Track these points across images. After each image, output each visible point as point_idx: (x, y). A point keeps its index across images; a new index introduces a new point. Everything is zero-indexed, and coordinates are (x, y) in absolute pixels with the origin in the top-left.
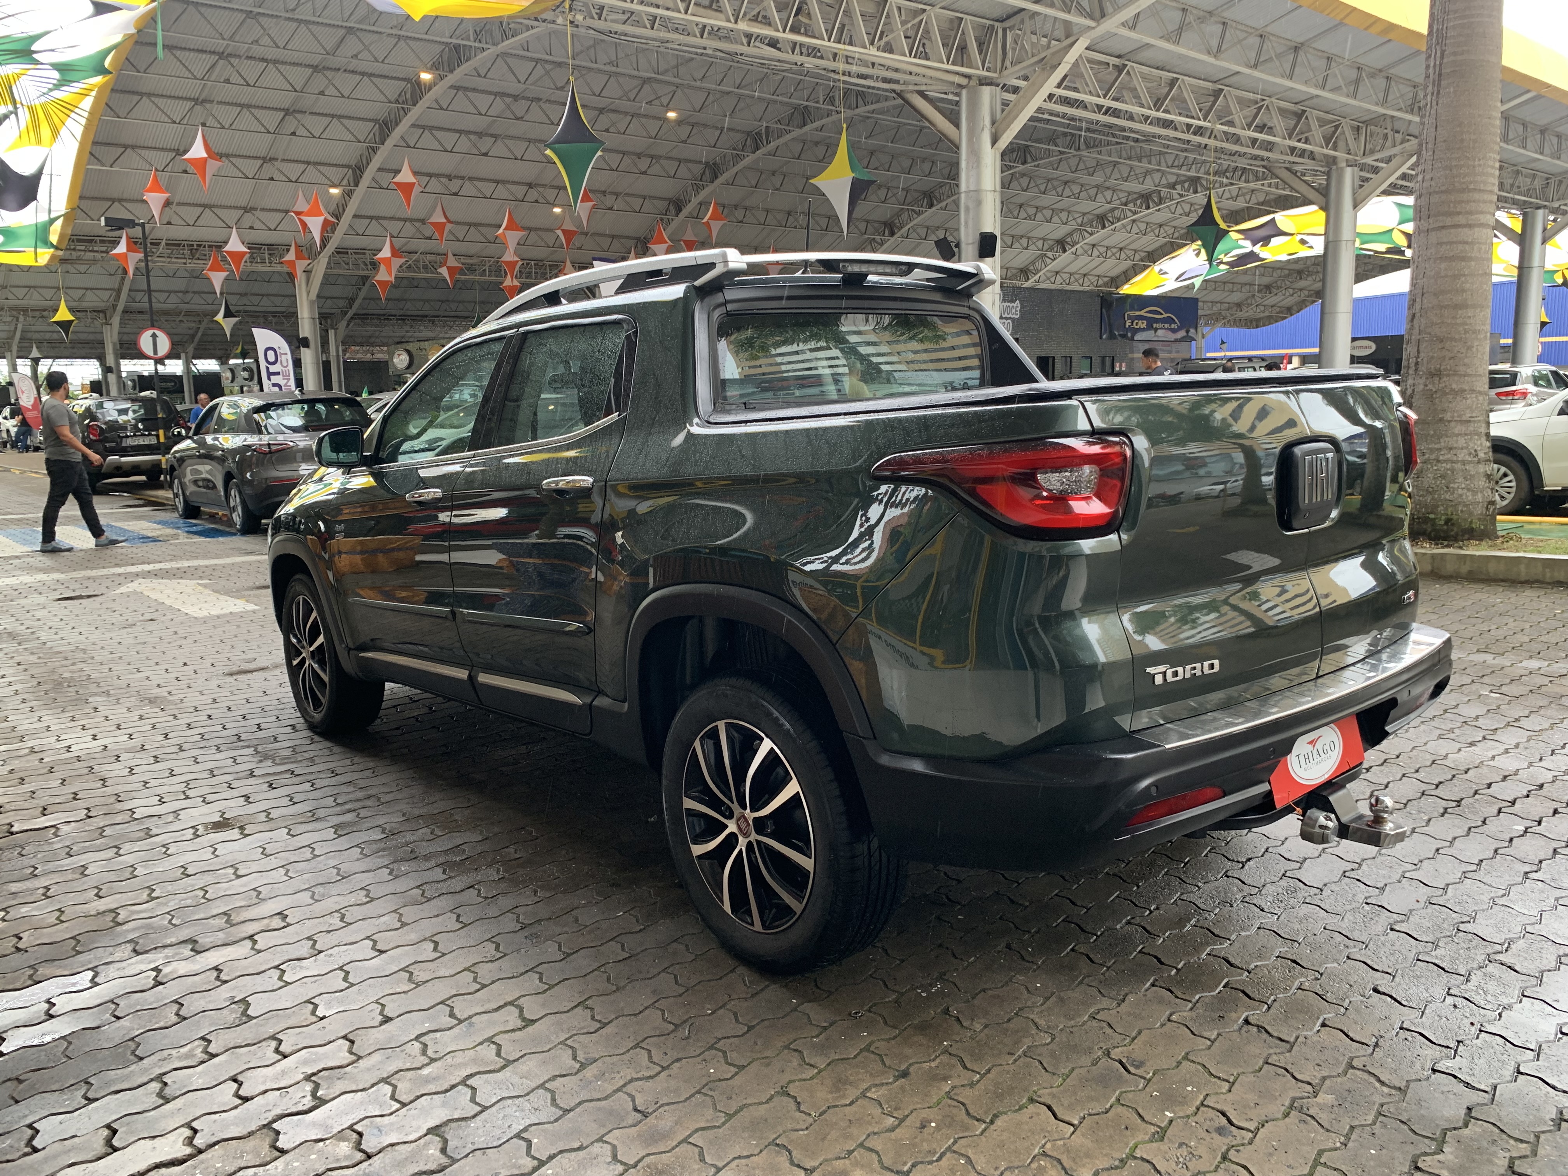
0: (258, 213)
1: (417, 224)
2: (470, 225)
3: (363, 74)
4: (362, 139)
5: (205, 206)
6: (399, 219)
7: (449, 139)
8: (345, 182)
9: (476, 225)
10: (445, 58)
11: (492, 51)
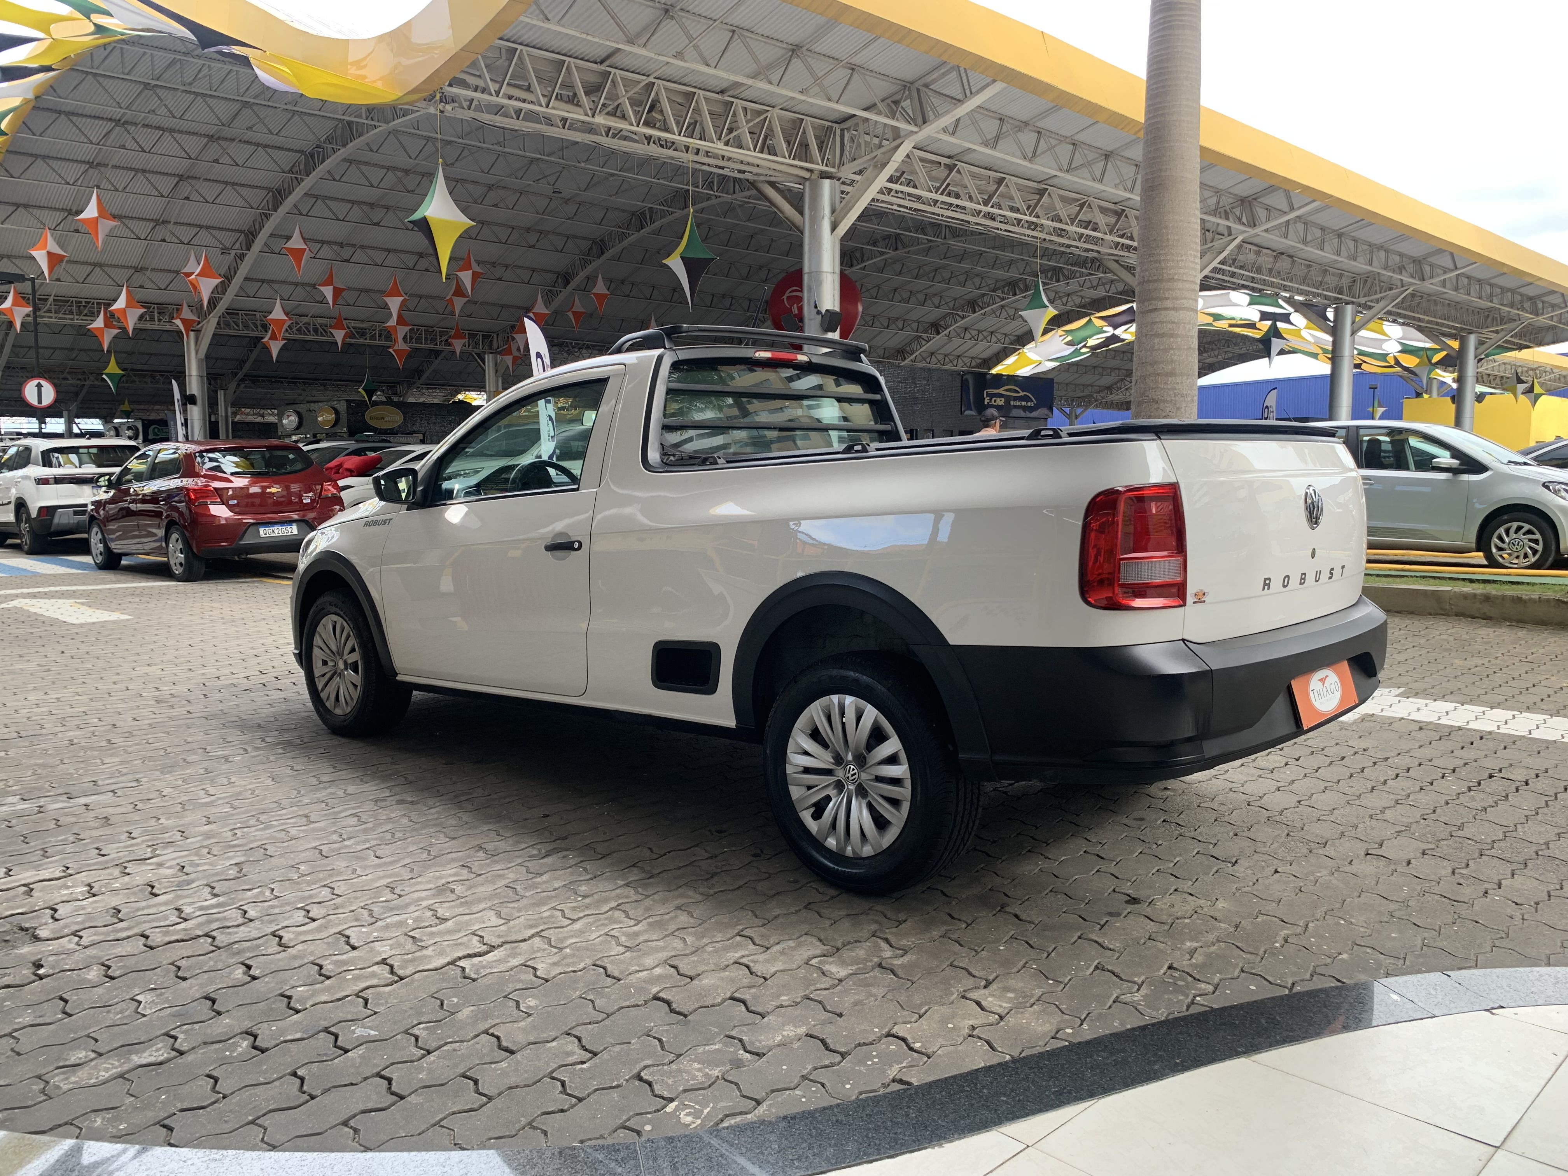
0: (148, 273)
1: (308, 288)
2: (361, 291)
3: (258, 145)
4: (255, 206)
5: (95, 265)
6: (291, 283)
7: (341, 209)
8: (237, 246)
9: (367, 291)
10: (339, 132)
11: (383, 127)
